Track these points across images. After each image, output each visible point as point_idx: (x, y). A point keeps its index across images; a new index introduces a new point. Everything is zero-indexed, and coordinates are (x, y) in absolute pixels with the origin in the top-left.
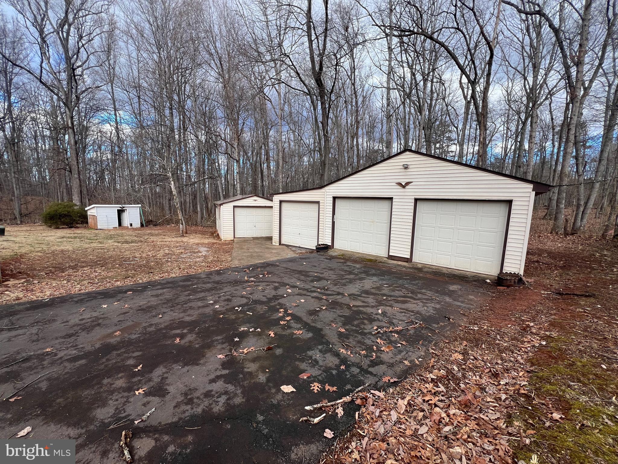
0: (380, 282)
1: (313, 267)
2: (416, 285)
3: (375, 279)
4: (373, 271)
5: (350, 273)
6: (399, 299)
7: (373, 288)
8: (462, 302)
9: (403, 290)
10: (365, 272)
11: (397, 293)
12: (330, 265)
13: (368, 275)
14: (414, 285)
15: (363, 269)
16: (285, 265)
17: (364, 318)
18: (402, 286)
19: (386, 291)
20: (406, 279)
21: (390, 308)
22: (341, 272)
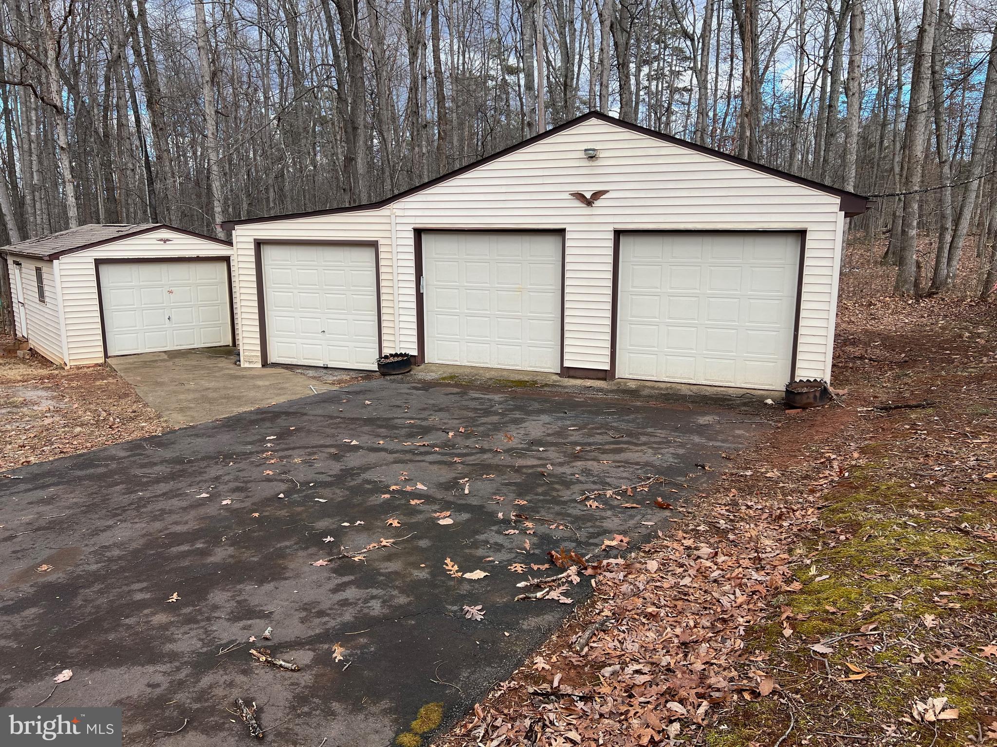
0: (560, 423)
1: (395, 409)
2: (633, 421)
3: (545, 418)
4: (536, 406)
5: (487, 412)
6: (607, 447)
7: (549, 435)
8: (723, 441)
9: (611, 433)
10: (518, 408)
11: (598, 439)
12: (433, 402)
13: (529, 413)
14: (629, 422)
15: (511, 403)
16: (319, 412)
17: (552, 483)
18: (606, 427)
19: (576, 437)
20: (609, 414)
21: (595, 463)
22: (465, 412)
